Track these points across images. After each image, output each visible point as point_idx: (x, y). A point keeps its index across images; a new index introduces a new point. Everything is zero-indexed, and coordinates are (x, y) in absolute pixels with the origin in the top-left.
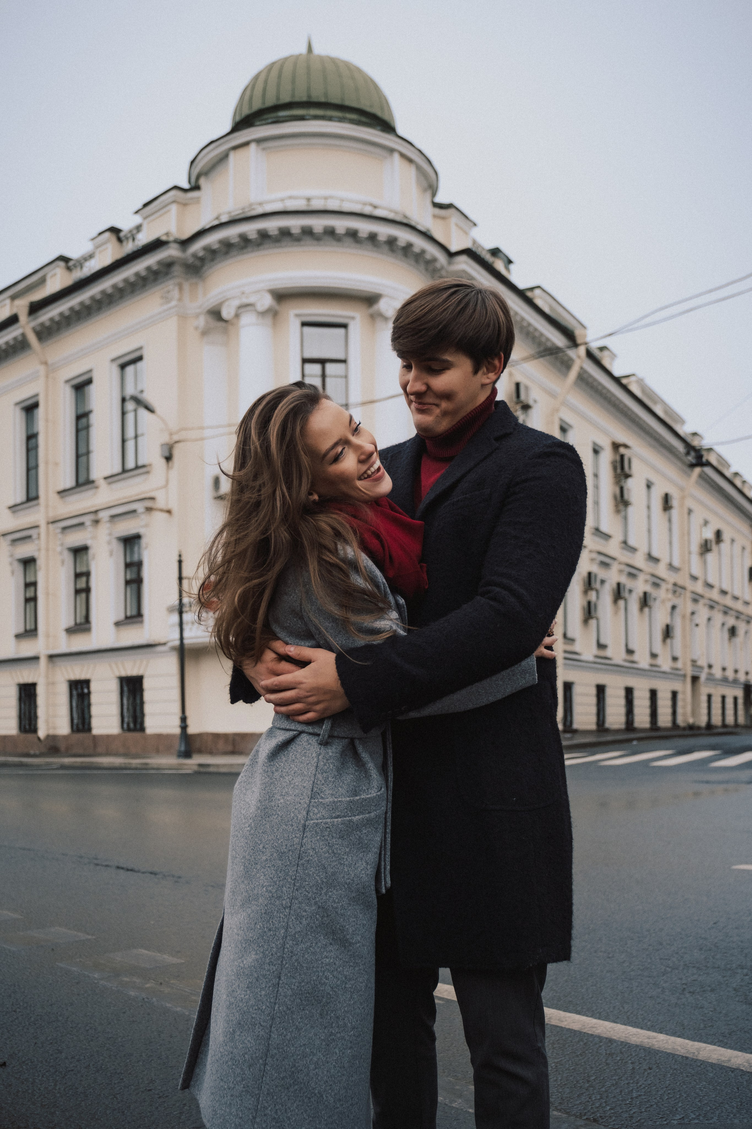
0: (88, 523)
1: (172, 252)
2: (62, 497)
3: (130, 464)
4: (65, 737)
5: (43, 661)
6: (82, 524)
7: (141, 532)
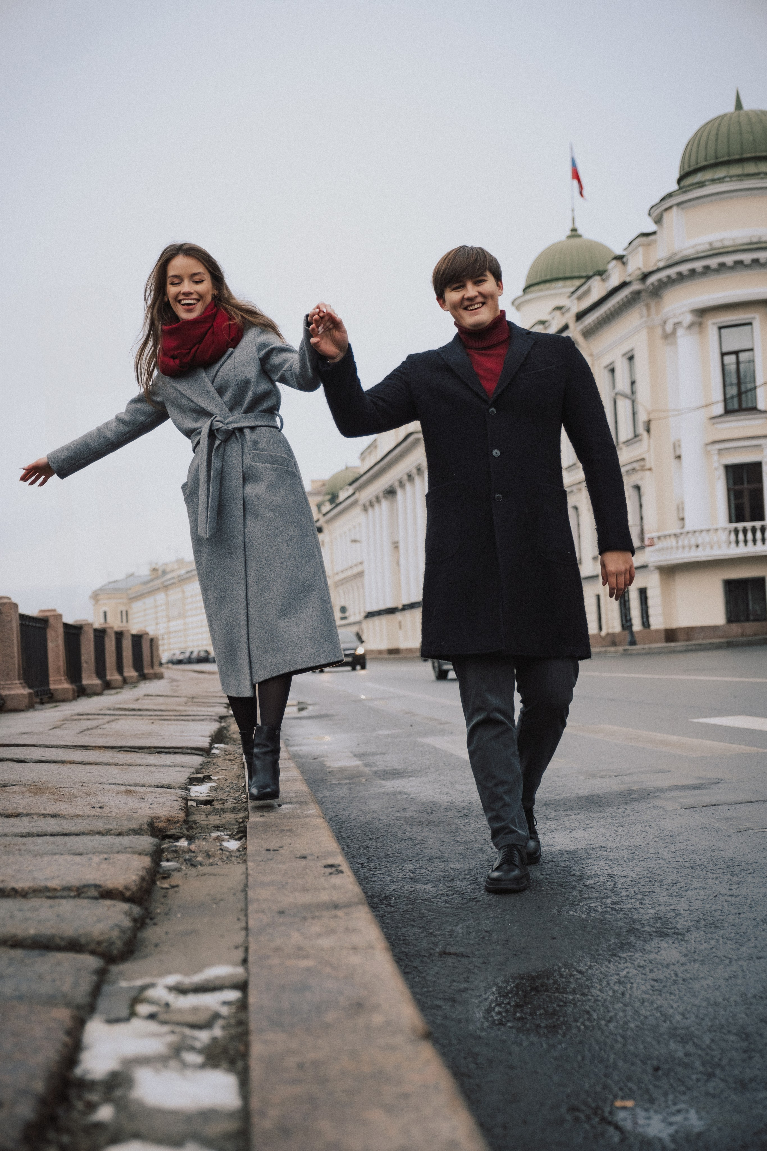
1: (636, 286)
4: (619, 634)
7: (640, 483)
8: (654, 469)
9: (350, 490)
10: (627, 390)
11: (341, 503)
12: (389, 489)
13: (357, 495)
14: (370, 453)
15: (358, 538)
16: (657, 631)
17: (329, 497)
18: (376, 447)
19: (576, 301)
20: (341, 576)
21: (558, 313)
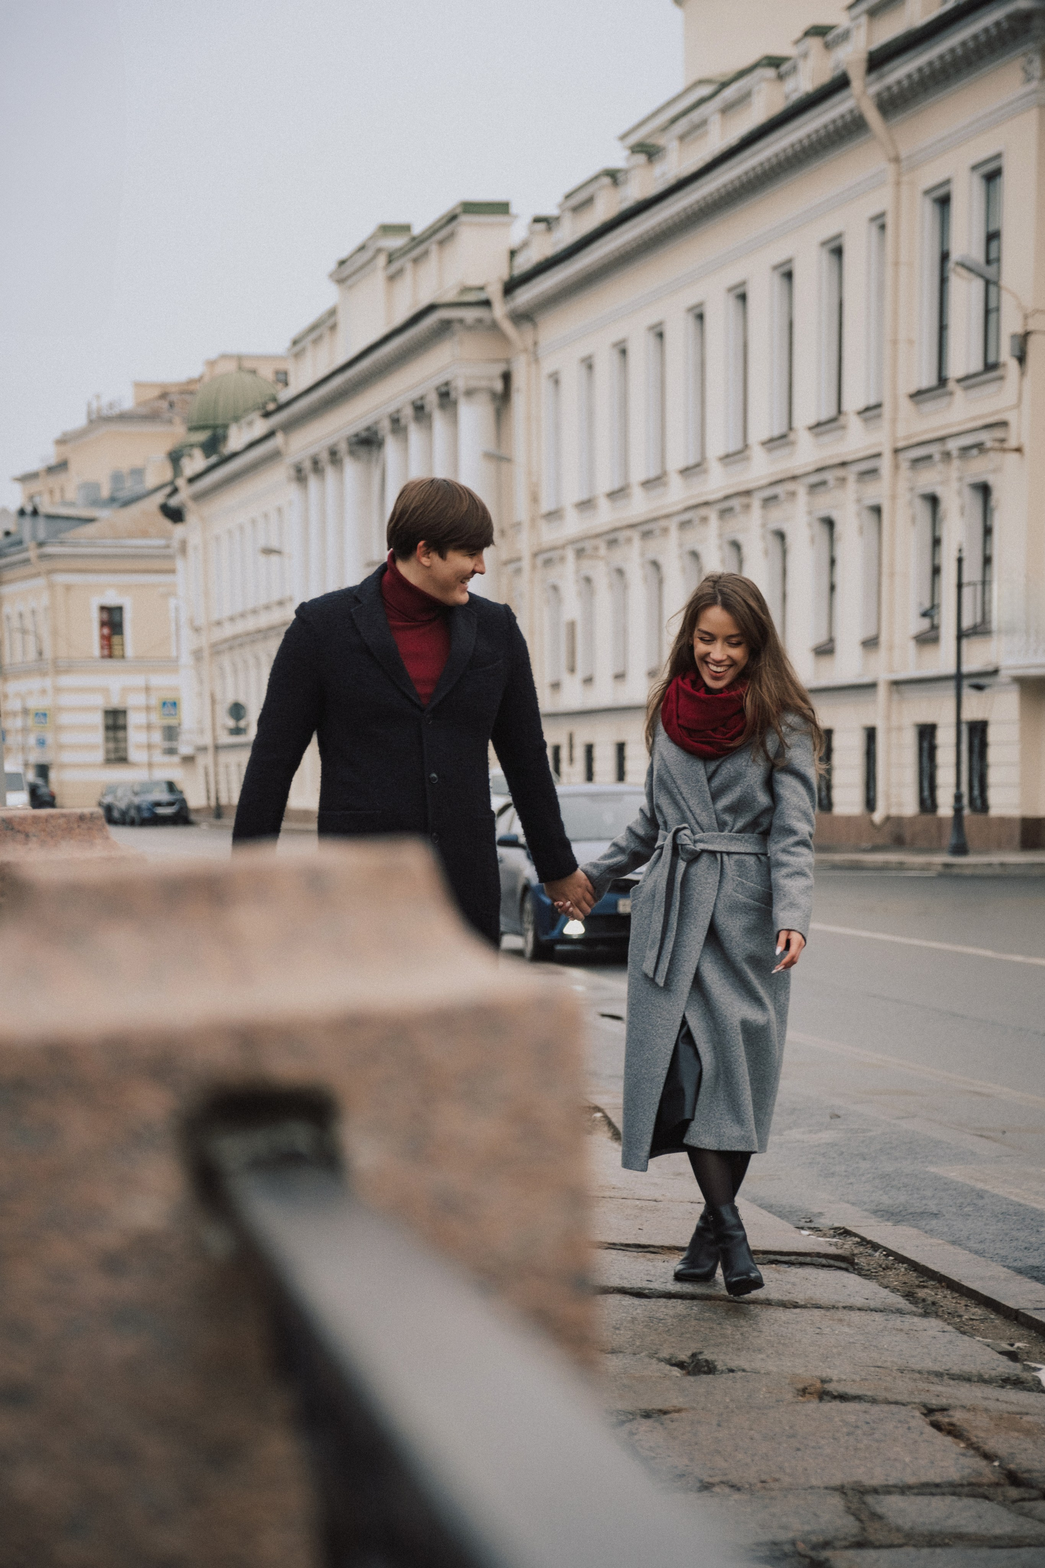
0: (937, 457)
2: (917, 403)
3: (993, 355)
4: (912, 820)
5: (882, 690)
6: (929, 457)
7: (991, 480)
8: (1026, 450)
9: (260, 427)
10: (977, 254)
11: (234, 455)
12: (364, 434)
13: (279, 440)
14: (316, 341)
15: (274, 544)
16: (1003, 821)
17: (202, 436)
18: (333, 328)
19: (864, 19)
20: (229, 630)
21: (815, 43)
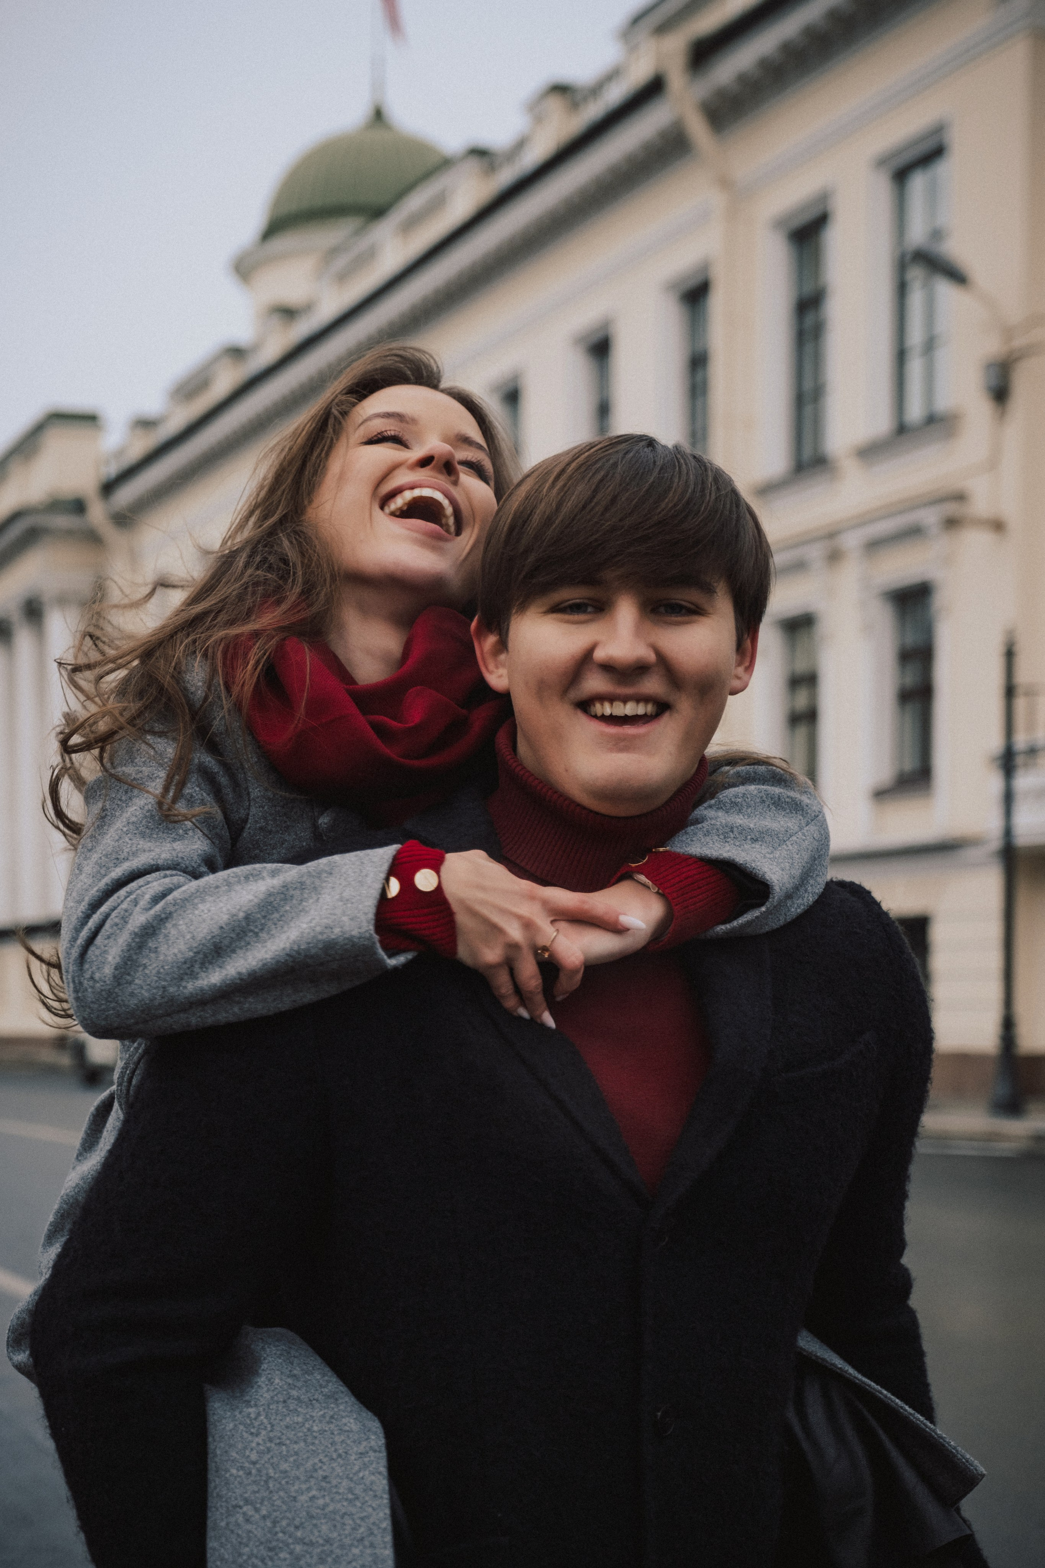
0: (817, 560)
3: (915, 411)
6: (801, 563)
